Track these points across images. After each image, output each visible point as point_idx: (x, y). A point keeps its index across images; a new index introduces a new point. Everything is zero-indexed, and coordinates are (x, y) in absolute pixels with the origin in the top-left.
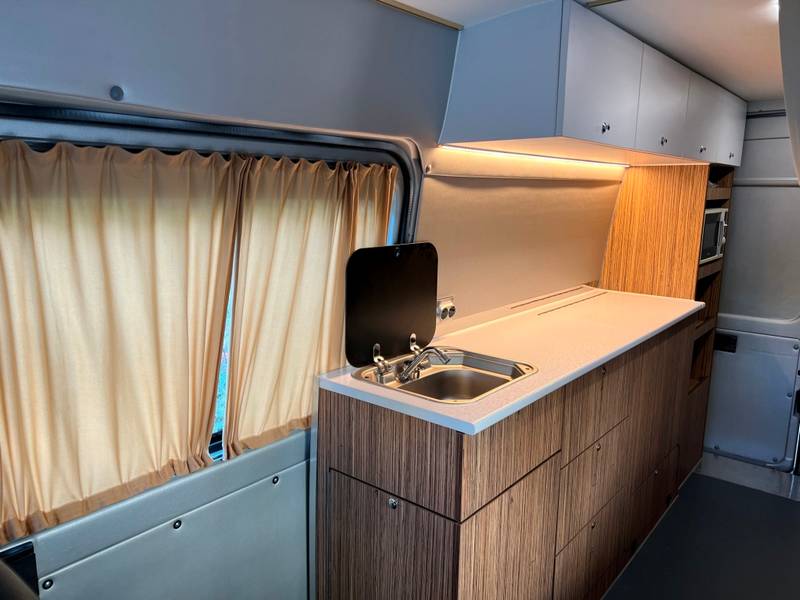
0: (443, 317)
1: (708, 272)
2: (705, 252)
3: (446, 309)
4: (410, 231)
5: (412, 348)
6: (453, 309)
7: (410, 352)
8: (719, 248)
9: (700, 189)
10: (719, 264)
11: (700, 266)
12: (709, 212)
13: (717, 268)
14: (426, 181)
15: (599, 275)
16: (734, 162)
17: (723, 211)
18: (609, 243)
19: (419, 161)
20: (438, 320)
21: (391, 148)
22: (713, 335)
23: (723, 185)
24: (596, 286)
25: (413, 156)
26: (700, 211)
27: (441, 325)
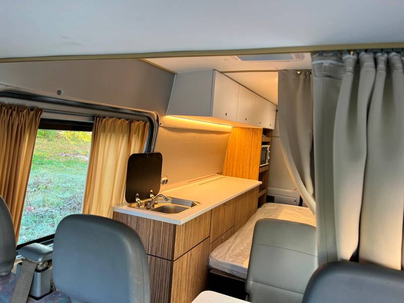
0: (163, 184)
1: (263, 170)
2: (262, 162)
3: (164, 180)
4: (152, 147)
5: (151, 196)
6: (167, 181)
7: (150, 198)
8: (267, 161)
9: (260, 138)
10: (267, 167)
11: (260, 167)
12: (263, 146)
13: (267, 168)
14: (160, 128)
15: (222, 170)
16: (272, 127)
17: (268, 146)
18: (226, 157)
19: (158, 120)
20: (161, 185)
21: (148, 115)
22: (266, 196)
23: (268, 136)
24: (221, 174)
25: (156, 118)
26: (260, 146)
27: (162, 187)
